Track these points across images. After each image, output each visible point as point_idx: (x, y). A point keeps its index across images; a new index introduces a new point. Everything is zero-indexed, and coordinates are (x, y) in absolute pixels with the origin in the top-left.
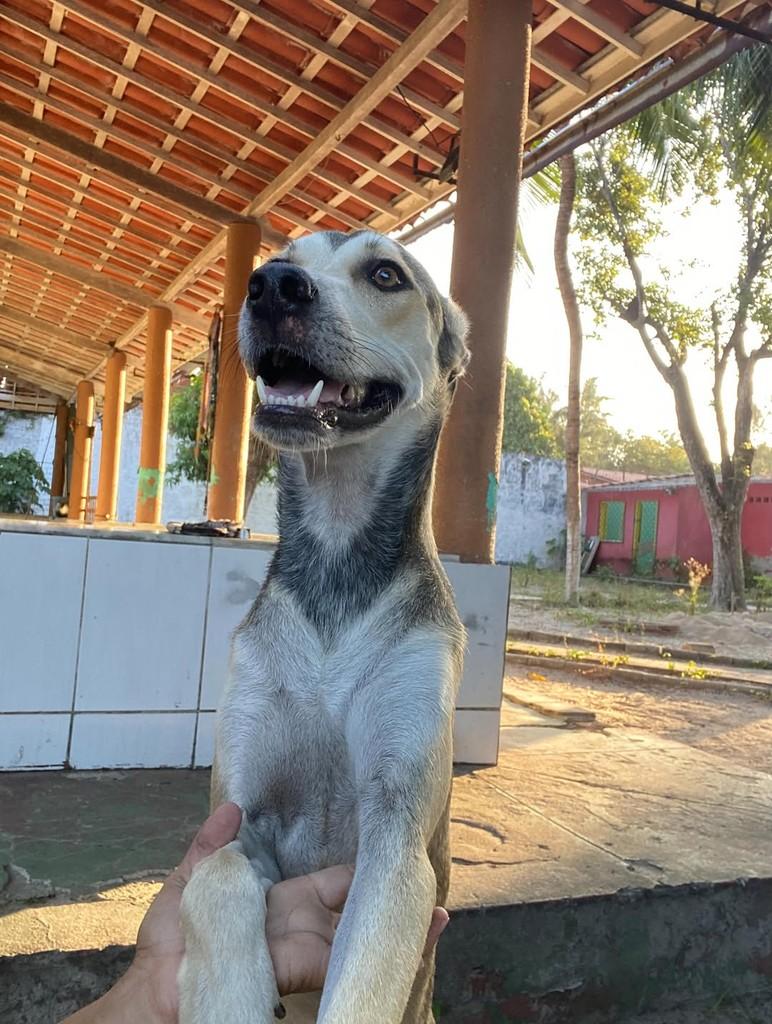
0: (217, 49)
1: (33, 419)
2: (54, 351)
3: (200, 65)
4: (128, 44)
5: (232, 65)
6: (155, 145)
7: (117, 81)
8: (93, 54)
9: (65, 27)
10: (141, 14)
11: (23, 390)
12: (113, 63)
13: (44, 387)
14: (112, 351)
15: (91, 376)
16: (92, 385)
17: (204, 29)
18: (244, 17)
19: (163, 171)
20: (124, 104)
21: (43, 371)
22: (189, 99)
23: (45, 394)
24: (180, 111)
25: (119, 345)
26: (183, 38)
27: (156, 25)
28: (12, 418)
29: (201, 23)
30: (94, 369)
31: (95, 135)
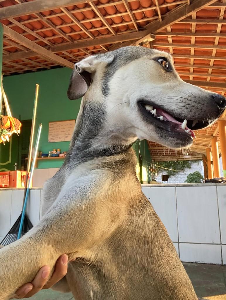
0: (215, 38)
1: (198, 162)
2: (198, 141)
3: (212, 45)
4: (190, 49)
5: (221, 41)
6: (207, 74)
7: (191, 60)
8: (182, 56)
9: (174, 52)
10: (191, 39)
11: (193, 154)
12: (188, 56)
13: (198, 152)
14: (212, 137)
15: (209, 146)
16: (210, 149)
17: (210, 34)
18: (220, 25)
19: (211, 80)
20: (195, 65)
21: (196, 147)
22: (212, 56)
23: (199, 154)
24: (210, 61)
25: (214, 135)
26: (205, 40)
27: (196, 40)
28: (192, 163)
29: (209, 33)
30: (209, 144)
31: (190, 77)
